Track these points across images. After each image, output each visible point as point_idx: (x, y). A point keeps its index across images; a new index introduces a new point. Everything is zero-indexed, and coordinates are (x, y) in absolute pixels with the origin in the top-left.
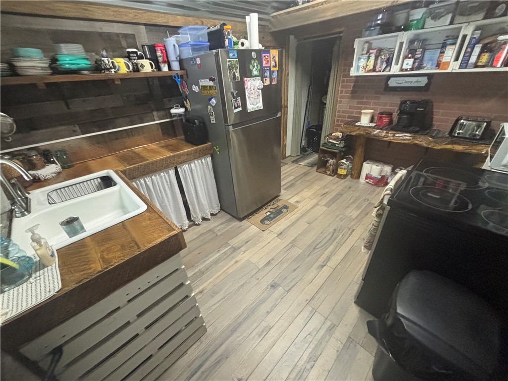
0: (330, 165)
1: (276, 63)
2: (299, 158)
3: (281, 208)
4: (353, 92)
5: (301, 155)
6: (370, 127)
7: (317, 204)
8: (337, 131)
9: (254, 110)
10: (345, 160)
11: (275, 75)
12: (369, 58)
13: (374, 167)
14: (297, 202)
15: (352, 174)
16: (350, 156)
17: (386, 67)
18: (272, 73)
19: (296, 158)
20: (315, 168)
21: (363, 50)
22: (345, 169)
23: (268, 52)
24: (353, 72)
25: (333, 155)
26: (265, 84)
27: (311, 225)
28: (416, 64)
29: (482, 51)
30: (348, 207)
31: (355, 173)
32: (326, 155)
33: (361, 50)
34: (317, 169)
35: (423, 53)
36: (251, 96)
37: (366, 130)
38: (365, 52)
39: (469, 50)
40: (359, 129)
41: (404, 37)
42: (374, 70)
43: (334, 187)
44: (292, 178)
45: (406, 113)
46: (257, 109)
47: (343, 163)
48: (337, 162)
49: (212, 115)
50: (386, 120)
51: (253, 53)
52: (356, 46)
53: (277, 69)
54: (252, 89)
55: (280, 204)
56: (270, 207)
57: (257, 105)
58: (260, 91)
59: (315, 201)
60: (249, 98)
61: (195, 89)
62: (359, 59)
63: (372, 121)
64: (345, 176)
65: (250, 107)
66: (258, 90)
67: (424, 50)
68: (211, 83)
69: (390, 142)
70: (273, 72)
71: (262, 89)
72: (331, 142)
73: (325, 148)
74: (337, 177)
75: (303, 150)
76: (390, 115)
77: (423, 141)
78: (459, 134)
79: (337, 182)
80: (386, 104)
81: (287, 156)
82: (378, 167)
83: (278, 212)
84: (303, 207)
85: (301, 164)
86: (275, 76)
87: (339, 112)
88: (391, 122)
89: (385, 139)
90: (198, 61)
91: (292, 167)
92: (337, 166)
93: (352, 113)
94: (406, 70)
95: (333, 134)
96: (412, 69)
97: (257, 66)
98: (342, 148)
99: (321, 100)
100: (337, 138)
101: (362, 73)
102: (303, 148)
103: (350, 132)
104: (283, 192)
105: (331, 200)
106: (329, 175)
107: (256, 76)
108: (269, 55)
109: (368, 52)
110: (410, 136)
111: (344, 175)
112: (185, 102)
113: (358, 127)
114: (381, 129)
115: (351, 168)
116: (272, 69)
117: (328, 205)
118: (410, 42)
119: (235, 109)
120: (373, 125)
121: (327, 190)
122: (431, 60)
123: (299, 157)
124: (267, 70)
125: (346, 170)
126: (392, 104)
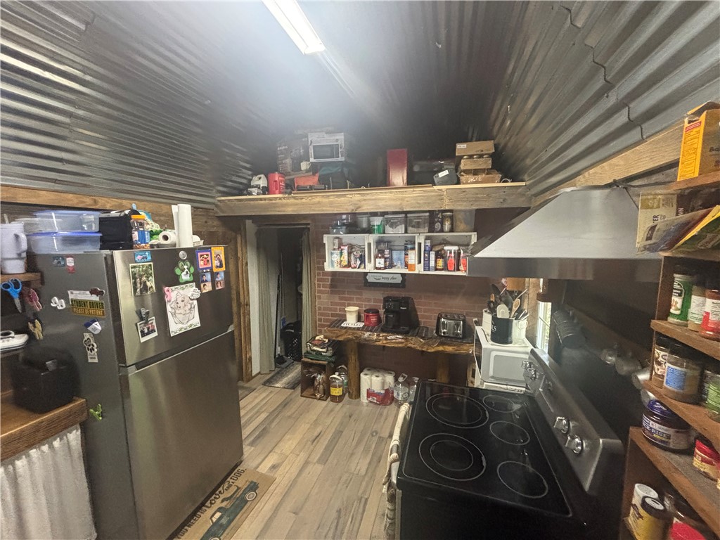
0: (319, 384)
1: (221, 262)
2: (273, 377)
3: (245, 492)
4: (332, 286)
5: (277, 370)
6: (358, 329)
7: (307, 463)
8: (321, 333)
9: (183, 331)
10: (337, 373)
11: (221, 277)
12: (341, 253)
13: (374, 378)
14: (274, 467)
15: (349, 393)
16: (343, 366)
17: (360, 264)
18: (214, 275)
19: (270, 375)
20: (299, 389)
21: (334, 245)
22: (340, 387)
23: (208, 249)
24: (328, 267)
25: (321, 369)
26: (204, 291)
27: (301, 514)
28: (388, 263)
29: (436, 258)
30: (352, 454)
31: (353, 390)
32: (311, 370)
33: (332, 245)
34: (302, 392)
35: (391, 253)
36: (177, 311)
37: (356, 333)
38: (336, 247)
39: (426, 255)
40: (346, 332)
41: (371, 239)
42: (349, 265)
43: (329, 421)
44: (263, 416)
45: (393, 312)
46: (189, 329)
47: (335, 378)
48: (328, 377)
49: (93, 349)
50: (374, 319)
51: (181, 253)
52: (325, 241)
53: (224, 269)
54: (179, 301)
55: (242, 482)
56: (222, 497)
57: (189, 323)
58: (195, 302)
59: (303, 456)
60: (174, 314)
61: (58, 303)
62: (332, 254)
63: (359, 319)
64: (341, 398)
65: (175, 328)
66: (191, 302)
67: (391, 250)
68: (95, 298)
69: (384, 346)
70: (218, 273)
71: (197, 299)
72: (314, 351)
73: (309, 360)
74: (332, 401)
75: (279, 361)
76: (376, 312)
77: (416, 343)
78: (444, 333)
79: (332, 411)
80: (369, 300)
81: (253, 375)
82: (378, 379)
83: (239, 505)
84: (283, 478)
85: (277, 385)
86: (220, 279)
87: (320, 308)
88: (379, 320)
89: (377, 343)
90: (70, 262)
91: (264, 395)
92: (329, 384)
93: (336, 310)
94: (380, 269)
95: (317, 338)
96: (385, 268)
97: (188, 269)
98: (330, 357)
99: (297, 290)
100: (322, 344)
101: (337, 269)
102: (278, 358)
103: (338, 337)
104: (247, 450)
105: (326, 449)
106: (320, 399)
107: (187, 282)
108: (209, 253)
109: (339, 247)
110: (402, 339)
111: (339, 396)
112: (30, 325)
113: (344, 330)
114: (371, 331)
115: (347, 383)
116: (215, 270)
117: (323, 460)
118: (376, 243)
119: (142, 337)
120: (361, 325)
121: (319, 430)
122: (399, 259)
123: (273, 373)
124: (207, 272)
125: (341, 389)
126: (375, 300)
